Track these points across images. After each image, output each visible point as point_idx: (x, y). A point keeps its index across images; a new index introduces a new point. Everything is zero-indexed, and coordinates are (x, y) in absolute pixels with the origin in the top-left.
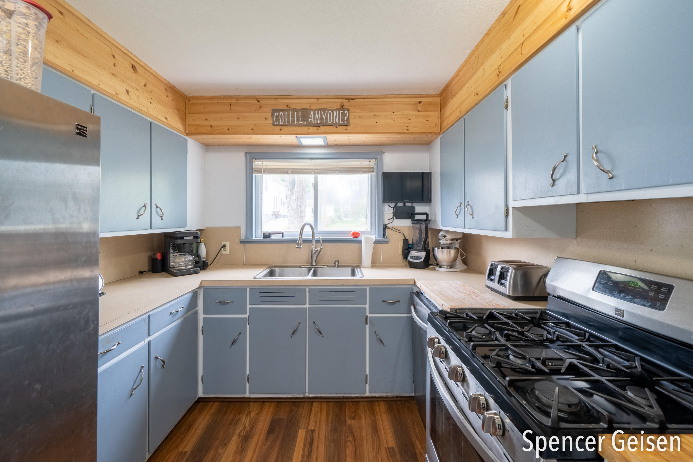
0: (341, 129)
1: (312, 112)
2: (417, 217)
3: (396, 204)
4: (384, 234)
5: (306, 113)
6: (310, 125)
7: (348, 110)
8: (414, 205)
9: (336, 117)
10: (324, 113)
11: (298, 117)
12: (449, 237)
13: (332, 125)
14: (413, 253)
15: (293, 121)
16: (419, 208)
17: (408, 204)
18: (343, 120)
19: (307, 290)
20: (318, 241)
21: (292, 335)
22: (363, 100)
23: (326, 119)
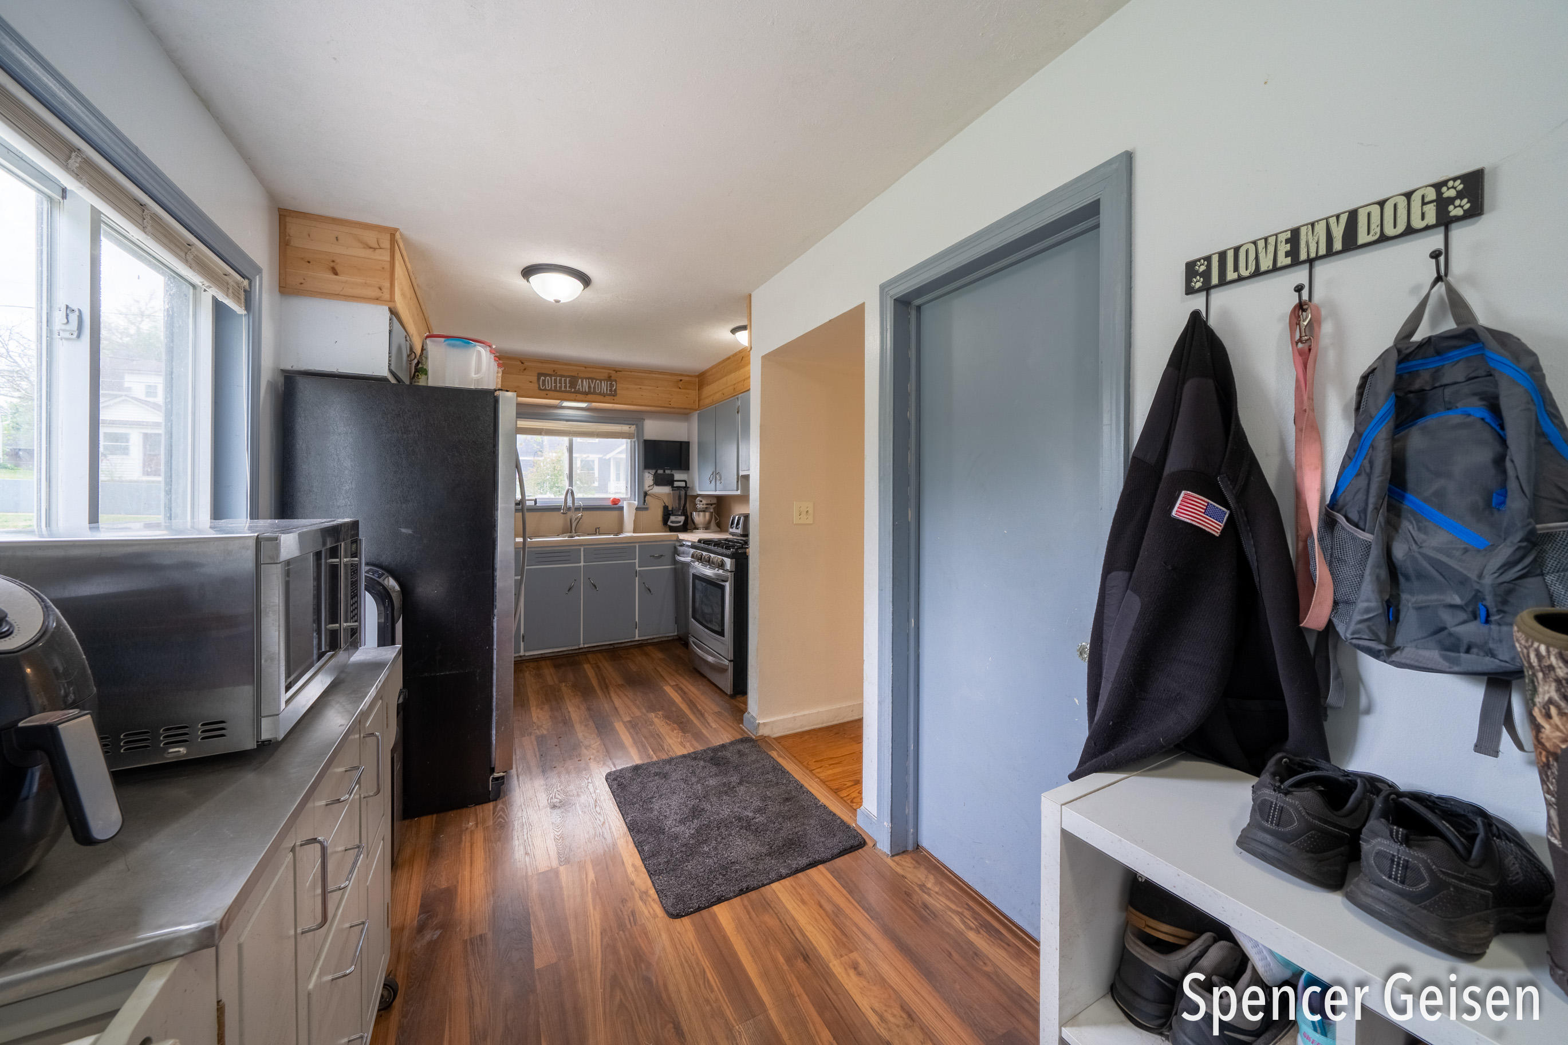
0: (607, 398)
1: (580, 380)
2: (676, 484)
3: (656, 471)
4: (645, 501)
5: (574, 381)
6: (578, 392)
7: (616, 381)
8: (674, 472)
9: (604, 387)
10: (592, 382)
11: (565, 383)
12: (704, 502)
13: (600, 394)
14: (672, 518)
15: (560, 387)
16: (678, 476)
17: (668, 472)
18: (611, 390)
19: (582, 550)
20: (578, 509)
21: (568, 591)
22: (629, 373)
23: (594, 388)
